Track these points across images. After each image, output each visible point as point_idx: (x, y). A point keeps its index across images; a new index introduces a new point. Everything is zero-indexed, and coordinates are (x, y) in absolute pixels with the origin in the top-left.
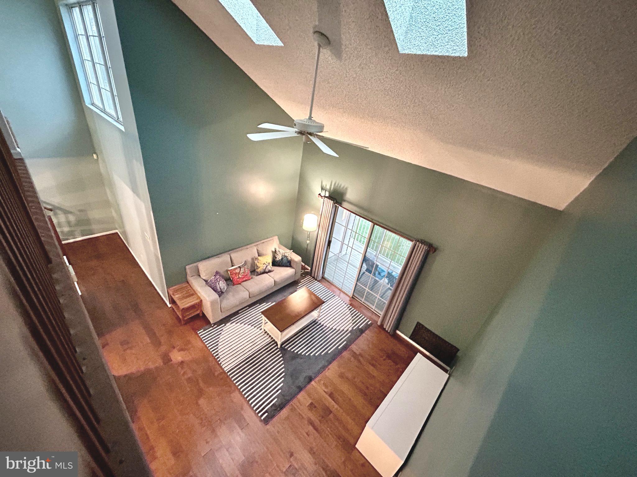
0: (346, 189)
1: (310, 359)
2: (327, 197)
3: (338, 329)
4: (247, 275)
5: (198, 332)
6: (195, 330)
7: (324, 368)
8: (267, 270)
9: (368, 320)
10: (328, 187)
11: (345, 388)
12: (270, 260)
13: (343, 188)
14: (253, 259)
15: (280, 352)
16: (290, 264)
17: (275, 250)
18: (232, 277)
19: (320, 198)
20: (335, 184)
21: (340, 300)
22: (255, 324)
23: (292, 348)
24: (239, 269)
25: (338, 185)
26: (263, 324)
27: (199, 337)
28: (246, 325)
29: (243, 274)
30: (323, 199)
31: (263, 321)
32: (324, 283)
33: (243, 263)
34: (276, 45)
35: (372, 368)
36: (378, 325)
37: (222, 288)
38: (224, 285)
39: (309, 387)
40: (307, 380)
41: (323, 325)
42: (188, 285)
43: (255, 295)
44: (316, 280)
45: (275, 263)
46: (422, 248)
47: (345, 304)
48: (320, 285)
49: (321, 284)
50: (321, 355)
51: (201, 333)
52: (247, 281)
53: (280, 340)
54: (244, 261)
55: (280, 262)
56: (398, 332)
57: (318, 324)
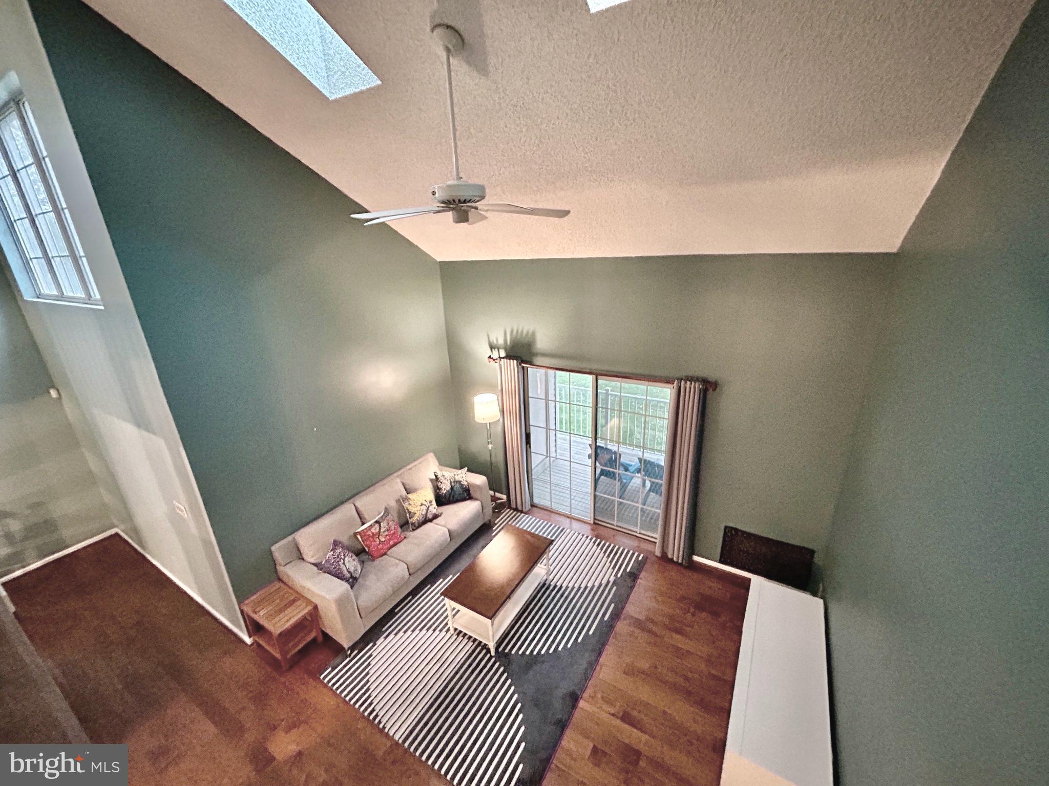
0: (534, 334)
1: (559, 658)
2: (503, 358)
3: (590, 585)
4: (394, 533)
5: (322, 677)
6: (315, 675)
7: (593, 665)
8: (430, 516)
9: (636, 554)
10: (501, 342)
11: (644, 693)
12: (431, 496)
13: (528, 333)
14: (398, 501)
15: (497, 664)
16: (469, 494)
17: (436, 476)
18: (366, 546)
19: (492, 362)
20: (512, 331)
21: (576, 534)
22: (434, 623)
23: (520, 648)
24: (377, 525)
25: (518, 331)
26: (450, 617)
27: (326, 685)
28: (417, 631)
29: (386, 533)
30: (497, 364)
31: (449, 612)
32: (537, 515)
33: (382, 514)
34: (368, 87)
35: (678, 637)
36: (657, 557)
37: (352, 569)
38: (355, 563)
39: (577, 714)
40: (568, 701)
41: (561, 587)
42: (282, 585)
43: (419, 566)
44: (522, 512)
45: (442, 500)
46: (693, 390)
47: (587, 537)
48: (531, 519)
49: (533, 517)
50: (579, 643)
51: (328, 676)
52: (398, 545)
53: (491, 640)
54: (384, 507)
55: (450, 494)
56: (696, 558)
57: (551, 588)
